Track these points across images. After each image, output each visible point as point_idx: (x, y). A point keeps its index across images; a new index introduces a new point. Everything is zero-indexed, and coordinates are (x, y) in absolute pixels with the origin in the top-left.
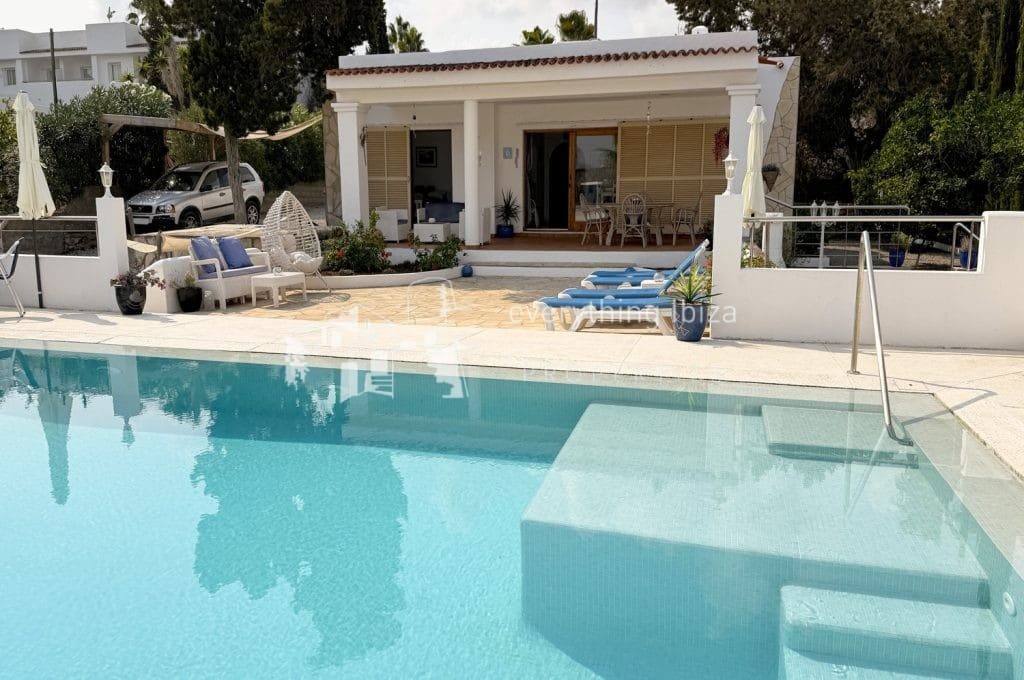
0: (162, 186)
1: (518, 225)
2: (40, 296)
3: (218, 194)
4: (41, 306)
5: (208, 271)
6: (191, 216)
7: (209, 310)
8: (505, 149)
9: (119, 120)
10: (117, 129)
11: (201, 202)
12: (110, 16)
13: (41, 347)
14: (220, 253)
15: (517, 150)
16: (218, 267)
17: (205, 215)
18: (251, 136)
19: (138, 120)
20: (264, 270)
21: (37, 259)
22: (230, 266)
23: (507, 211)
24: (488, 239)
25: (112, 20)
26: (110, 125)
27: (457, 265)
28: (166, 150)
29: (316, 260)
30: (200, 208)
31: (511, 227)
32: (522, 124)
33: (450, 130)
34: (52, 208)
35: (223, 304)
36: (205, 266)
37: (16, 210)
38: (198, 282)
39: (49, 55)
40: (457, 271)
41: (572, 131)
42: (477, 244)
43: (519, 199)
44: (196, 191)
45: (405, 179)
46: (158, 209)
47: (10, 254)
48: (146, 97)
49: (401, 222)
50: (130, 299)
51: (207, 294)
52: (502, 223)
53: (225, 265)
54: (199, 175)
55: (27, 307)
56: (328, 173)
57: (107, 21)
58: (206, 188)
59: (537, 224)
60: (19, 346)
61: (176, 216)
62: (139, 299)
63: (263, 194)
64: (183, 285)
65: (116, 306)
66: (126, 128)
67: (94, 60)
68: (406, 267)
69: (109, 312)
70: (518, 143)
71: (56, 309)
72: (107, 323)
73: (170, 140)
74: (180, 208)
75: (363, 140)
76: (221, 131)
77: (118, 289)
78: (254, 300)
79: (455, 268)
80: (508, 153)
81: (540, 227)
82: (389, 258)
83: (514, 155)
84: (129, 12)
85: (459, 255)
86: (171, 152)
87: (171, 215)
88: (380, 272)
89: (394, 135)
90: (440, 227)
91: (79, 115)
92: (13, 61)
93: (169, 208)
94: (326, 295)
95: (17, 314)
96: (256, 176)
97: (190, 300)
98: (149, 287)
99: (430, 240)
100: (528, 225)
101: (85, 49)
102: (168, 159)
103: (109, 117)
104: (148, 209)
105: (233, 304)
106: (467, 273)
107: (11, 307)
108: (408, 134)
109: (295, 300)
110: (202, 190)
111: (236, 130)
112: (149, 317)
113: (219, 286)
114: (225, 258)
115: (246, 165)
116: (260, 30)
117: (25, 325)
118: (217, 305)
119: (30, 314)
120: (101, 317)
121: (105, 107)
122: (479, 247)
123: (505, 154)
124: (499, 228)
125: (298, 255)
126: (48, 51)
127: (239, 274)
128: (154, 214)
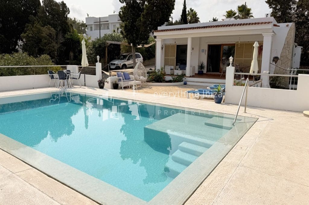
0: (119, 59)
1: (205, 71)
2: (85, 83)
3: (131, 61)
4: (85, 86)
5: (120, 80)
6: (125, 66)
7: (120, 89)
8: (202, 50)
9: (109, 42)
10: (109, 44)
11: (127, 63)
12: (114, 13)
13: (84, 94)
14: (123, 76)
15: (206, 50)
16: (122, 79)
17: (128, 66)
18: (139, 47)
19: (113, 42)
20: (133, 80)
21: (85, 75)
22: (125, 79)
23: (201, 67)
24: (194, 75)
25: (115, 14)
26: (108, 43)
27: (182, 81)
28: (120, 49)
29: (145, 79)
30: (127, 64)
31: (202, 72)
32: (207, 43)
34: (88, 65)
35: (123, 88)
36: (119, 79)
37: (81, 65)
38: (118, 82)
39: (99, 23)
40: (182, 83)
41: (222, 44)
42: (189, 76)
43: (205, 64)
44: (126, 60)
46: (117, 64)
47: (79, 74)
48: (116, 36)
49: (171, 69)
50: (101, 85)
51: (119, 85)
52: (200, 70)
53: (124, 79)
54: (127, 56)
55: (82, 85)
57: (113, 14)
58: (128, 59)
59: (211, 71)
60: (80, 93)
61: (121, 66)
62: (103, 85)
63: (143, 61)
64: (114, 83)
65: (98, 86)
66: (111, 44)
67: (110, 24)
68: (170, 81)
69: (97, 88)
70: (206, 48)
71: (88, 86)
72: (96, 90)
73: (122, 47)
74: (122, 64)
75: (162, 48)
76: (131, 45)
77: (99, 83)
78: (129, 87)
79: (182, 82)
80: (203, 51)
81: (212, 72)
82: (165, 79)
83: (205, 51)
84: (120, 11)
85: (184, 79)
86: (122, 50)
87: (120, 66)
88: (161, 82)
89: (172, 46)
90: (181, 71)
91: (101, 41)
92: (92, 25)
93: (119, 64)
94: (147, 87)
95: (79, 87)
96: (141, 56)
97: (115, 86)
98: (105, 83)
99: (176, 74)
100: (207, 71)
101: (108, 21)
102: (121, 51)
103: (108, 42)
104: (115, 64)
105: (125, 88)
106: (185, 84)
107: (78, 85)
108: (176, 46)
109: (139, 88)
110: (127, 60)
112: (105, 89)
113: (122, 84)
114: (124, 77)
115: (139, 53)
116: (140, 20)
117: (80, 89)
118: (121, 88)
119: (82, 87)
120: (95, 88)
121: (107, 39)
122: (190, 77)
123: (202, 51)
124: (199, 71)
125: (141, 77)
126: (99, 22)
127: (127, 81)
128: (116, 66)
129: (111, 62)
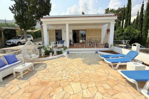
1: (72, 43)
6: (19, 43)
11: (21, 41)
17: (22, 43)
19: (8, 28)
26: (3, 29)
32: (72, 29)
33: (61, 30)
43: (72, 39)
44: (21, 39)
45: (55, 37)
52: (70, 43)
54: (21, 37)
56: (42, 36)
58: (22, 39)
74: (17, 42)
75: (48, 30)
76: (23, 30)
80: (70, 33)
87: (15, 43)
90: (61, 44)
96: (32, 37)
102: (17, 34)
103: (2, 27)
104: (11, 42)
106: (68, 53)
108: (55, 30)
111: (26, 29)
115: (30, 35)
128: (12, 43)
129: (8, 41)
